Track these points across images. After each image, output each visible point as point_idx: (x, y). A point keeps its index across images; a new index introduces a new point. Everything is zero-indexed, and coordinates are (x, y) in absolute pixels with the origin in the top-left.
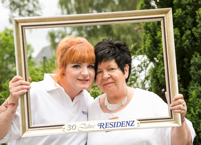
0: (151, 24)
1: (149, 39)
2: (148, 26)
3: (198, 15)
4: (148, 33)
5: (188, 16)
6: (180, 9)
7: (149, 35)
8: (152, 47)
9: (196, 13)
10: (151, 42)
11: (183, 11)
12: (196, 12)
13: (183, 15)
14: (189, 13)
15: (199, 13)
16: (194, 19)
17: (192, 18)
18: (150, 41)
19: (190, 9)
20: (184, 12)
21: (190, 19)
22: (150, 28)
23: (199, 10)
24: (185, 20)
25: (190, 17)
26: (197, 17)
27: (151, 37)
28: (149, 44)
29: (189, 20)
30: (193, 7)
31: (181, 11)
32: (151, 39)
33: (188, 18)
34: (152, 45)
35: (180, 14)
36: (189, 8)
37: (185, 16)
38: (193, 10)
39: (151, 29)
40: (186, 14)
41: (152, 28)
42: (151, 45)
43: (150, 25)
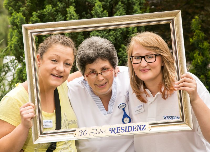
0: (18, 19)
1: (16, 36)
2: (15, 21)
3: (68, 13)
4: (15, 29)
5: (59, 13)
6: (50, 5)
7: (16, 31)
8: (18, 45)
9: (67, 11)
10: (18, 39)
11: (53, 8)
12: (67, 9)
13: (54, 12)
14: (60, 10)
15: (69, 11)
16: (65, 17)
17: (63, 16)
18: (17, 37)
19: (61, 6)
20: (55, 8)
21: (61, 16)
22: (18, 23)
23: (69, 8)
24: (56, 17)
25: (61, 15)
26: (68, 16)
27: (19, 34)
28: (16, 42)
29: (59, 18)
30: (64, 4)
31: (51, 8)
32: (18, 36)
33: (58, 16)
34: (19, 43)
35: (50, 10)
36: (59, 5)
37: (55, 13)
38: (64, 7)
39: (19, 25)
40: (56, 11)
41: (19, 23)
42: (17, 43)
43: (17, 21)
